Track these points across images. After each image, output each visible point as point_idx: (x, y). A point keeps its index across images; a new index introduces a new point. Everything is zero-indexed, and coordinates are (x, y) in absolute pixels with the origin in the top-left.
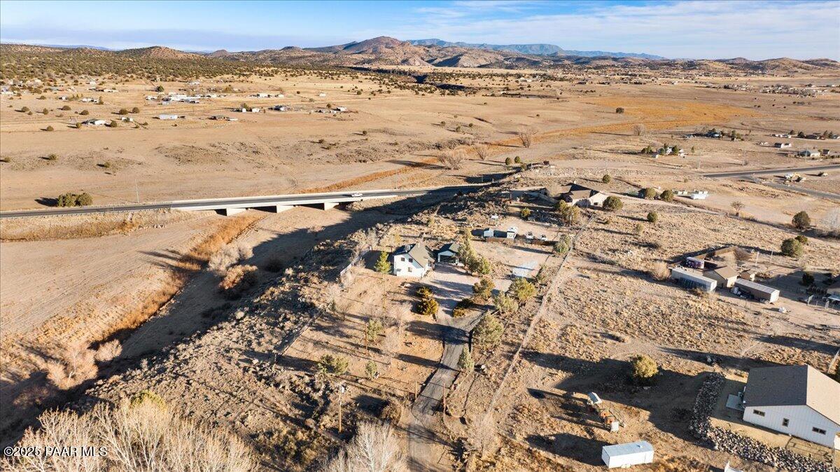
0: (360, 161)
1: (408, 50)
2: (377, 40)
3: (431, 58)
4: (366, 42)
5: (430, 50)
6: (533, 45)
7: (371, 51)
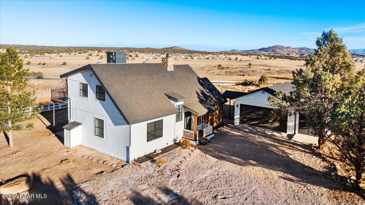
0: (240, 75)
1: (290, 50)
2: (275, 47)
3: (301, 54)
4: (269, 48)
5: (301, 50)
6: (359, 49)
7: (271, 51)
